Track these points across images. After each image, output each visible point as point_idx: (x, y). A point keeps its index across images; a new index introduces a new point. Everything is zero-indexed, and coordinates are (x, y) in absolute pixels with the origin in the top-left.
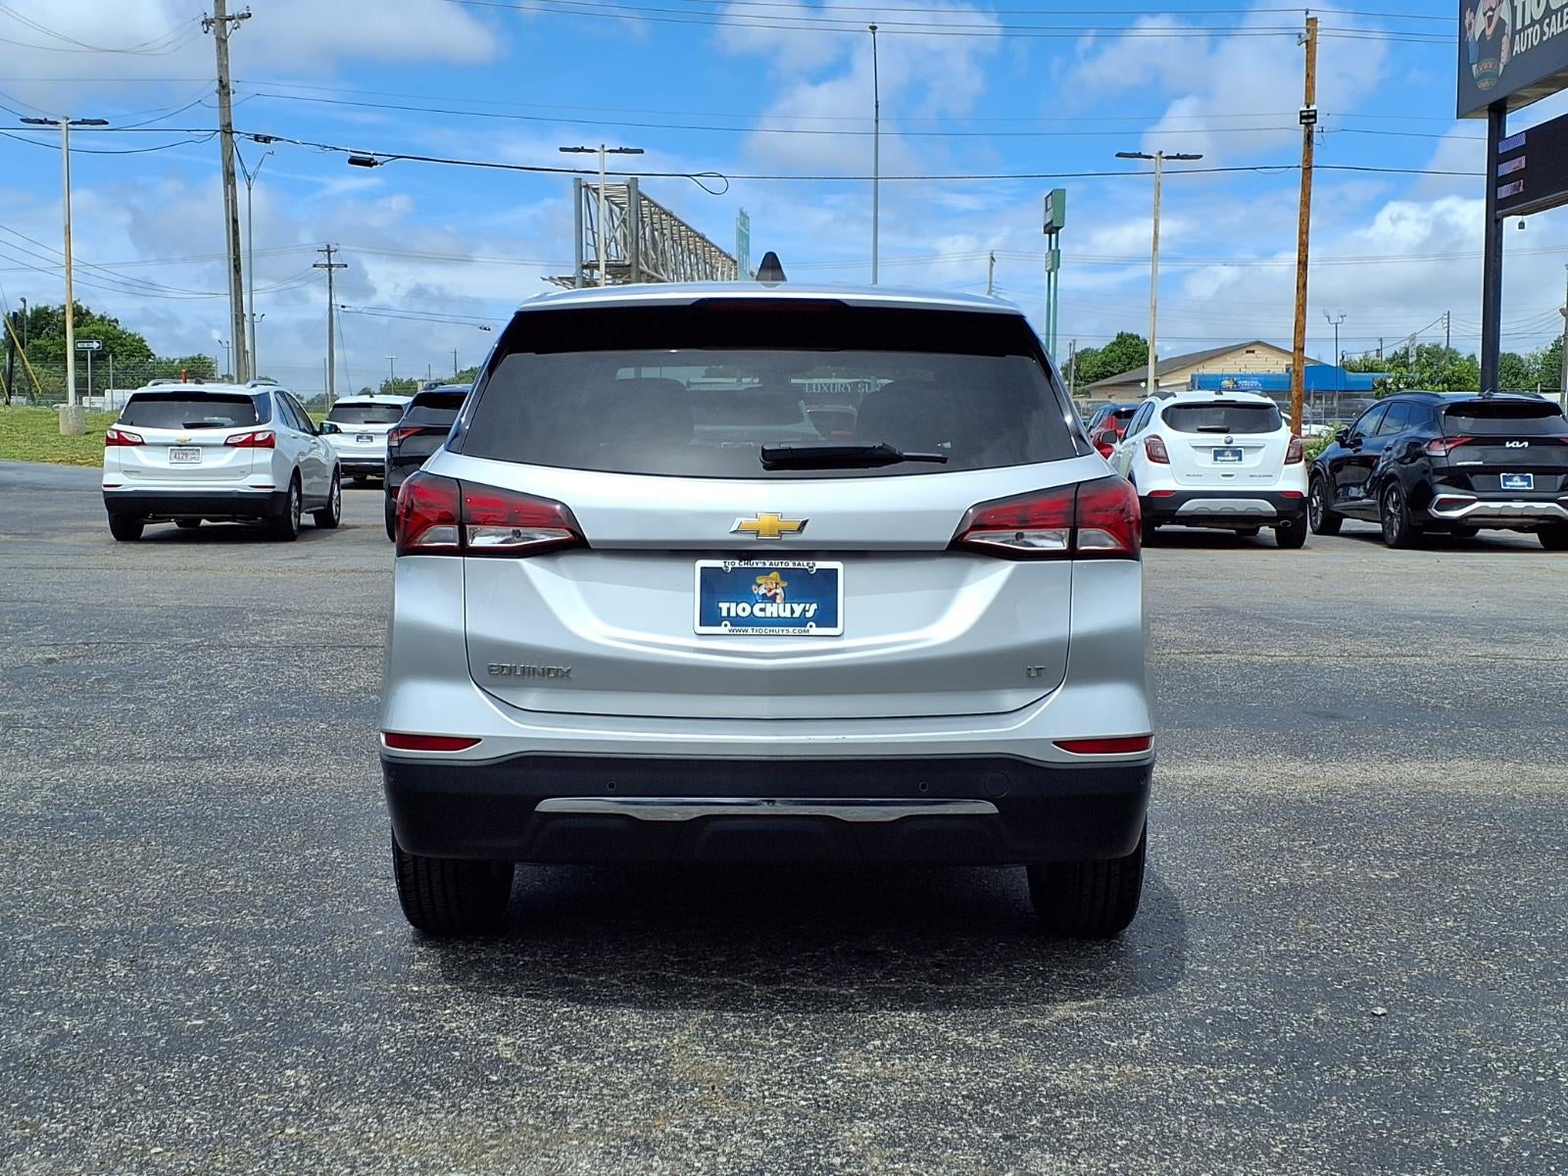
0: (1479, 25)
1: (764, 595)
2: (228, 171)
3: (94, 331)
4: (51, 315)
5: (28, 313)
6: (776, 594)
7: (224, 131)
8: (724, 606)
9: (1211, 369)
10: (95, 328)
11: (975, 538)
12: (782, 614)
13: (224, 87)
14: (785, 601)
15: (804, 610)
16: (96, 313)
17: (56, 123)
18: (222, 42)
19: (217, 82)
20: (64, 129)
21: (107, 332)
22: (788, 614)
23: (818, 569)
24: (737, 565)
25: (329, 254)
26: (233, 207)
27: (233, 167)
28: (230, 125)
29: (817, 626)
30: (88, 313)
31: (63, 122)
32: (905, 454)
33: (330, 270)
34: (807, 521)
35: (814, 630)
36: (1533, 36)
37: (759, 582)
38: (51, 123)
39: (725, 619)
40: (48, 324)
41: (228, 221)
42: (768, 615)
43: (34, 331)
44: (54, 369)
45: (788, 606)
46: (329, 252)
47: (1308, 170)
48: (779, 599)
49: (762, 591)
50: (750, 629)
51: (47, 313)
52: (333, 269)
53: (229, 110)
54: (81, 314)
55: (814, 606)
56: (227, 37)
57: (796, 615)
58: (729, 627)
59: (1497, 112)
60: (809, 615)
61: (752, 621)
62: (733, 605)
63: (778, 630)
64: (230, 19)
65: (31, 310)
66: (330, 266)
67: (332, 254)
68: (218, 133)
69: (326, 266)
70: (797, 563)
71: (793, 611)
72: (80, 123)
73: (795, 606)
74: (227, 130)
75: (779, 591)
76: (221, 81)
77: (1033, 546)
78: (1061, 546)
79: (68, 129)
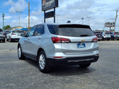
0: (43, 5)
9: (16, 28)
11: (93, 41)
23: (84, 43)
32: (88, 35)
35: (84, 48)
36: (48, 6)
47: (29, 14)
49: (81, 45)
58: (79, 47)
59: (45, 11)
61: (81, 47)
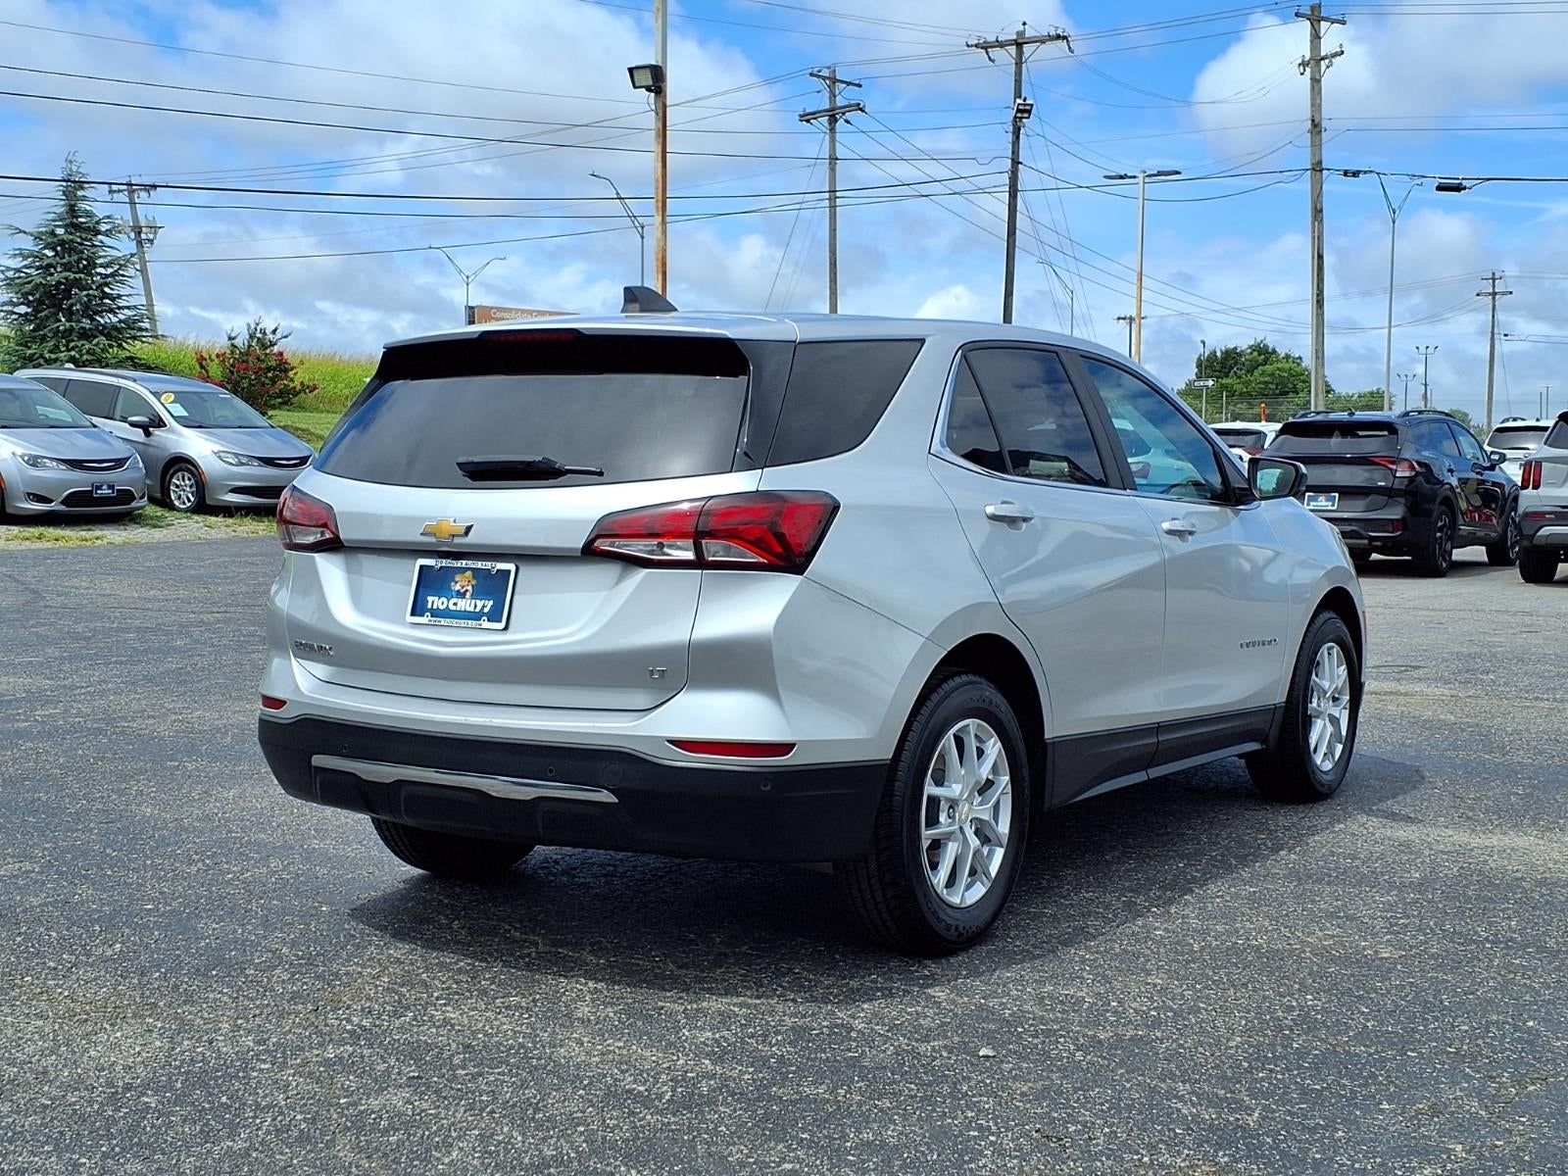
1: (458, 591)
2: (1316, 208)
3: (1279, 369)
4: (1240, 355)
5: (1219, 354)
6: (467, 590)
7: (1314, 169)
8: (430, 599)
10: (1280, 365)
11: (603, 545)
12: (468, 609)
13: (1316, 126)
14: (473, 597)
15: (484, 606)
16: (1282, 352)
17: (1135, 177)
18: (1316, 81)
19: (1310, 122)
20: (1142, 183)
21: (1290, 369)
22: (471, 609)
23: (498, 570)
24: (444, 565)
25: (1494, 282)
26: (1319, 244)
27: (1321, 203)
28: (1320, 162)
29: (489, 620)
30: (1274, 352)
31: (1141, 176)
32: (567, 467)
33: (1494, 298)
34: (472, 526)
35: (486, 624)
37: (457, 579)
38: (1131, 177)
39: (428, 610)
40: (1236, 363)
41: (1313, 258)
42: (458, 609)
43: (1224, 370)
44: (1238, 406)
45: (473, 601)
46: (1494, 280)
48: (468, 595)
49: (458, 587)
50: (442, 620)
51: (1237, 353)
52: (1497, 297)
53: (1320, 149)
54: (1268, 353)
55: (491, 602)
56: (1321, 77)
57: (477, 610)
58: (430, 618)
60: (486, 610)
61: (446, 613)
62: (437, 598)
63: (462, 623)
64: (1323, 59)
65: (1221, 351)
66: (1494, 294)
67: (1497, 281)
68: (1309, 172)
69: (1490, 294)
70: (484, 563)
71: (476, 606)
72: (1155, 175)
73: (478, 602)
74: (1317, 168)
75: (470, 588)
76: (1313, 121)
77: (668, 555)
78: (690, 555)
79: (1144, 183)
